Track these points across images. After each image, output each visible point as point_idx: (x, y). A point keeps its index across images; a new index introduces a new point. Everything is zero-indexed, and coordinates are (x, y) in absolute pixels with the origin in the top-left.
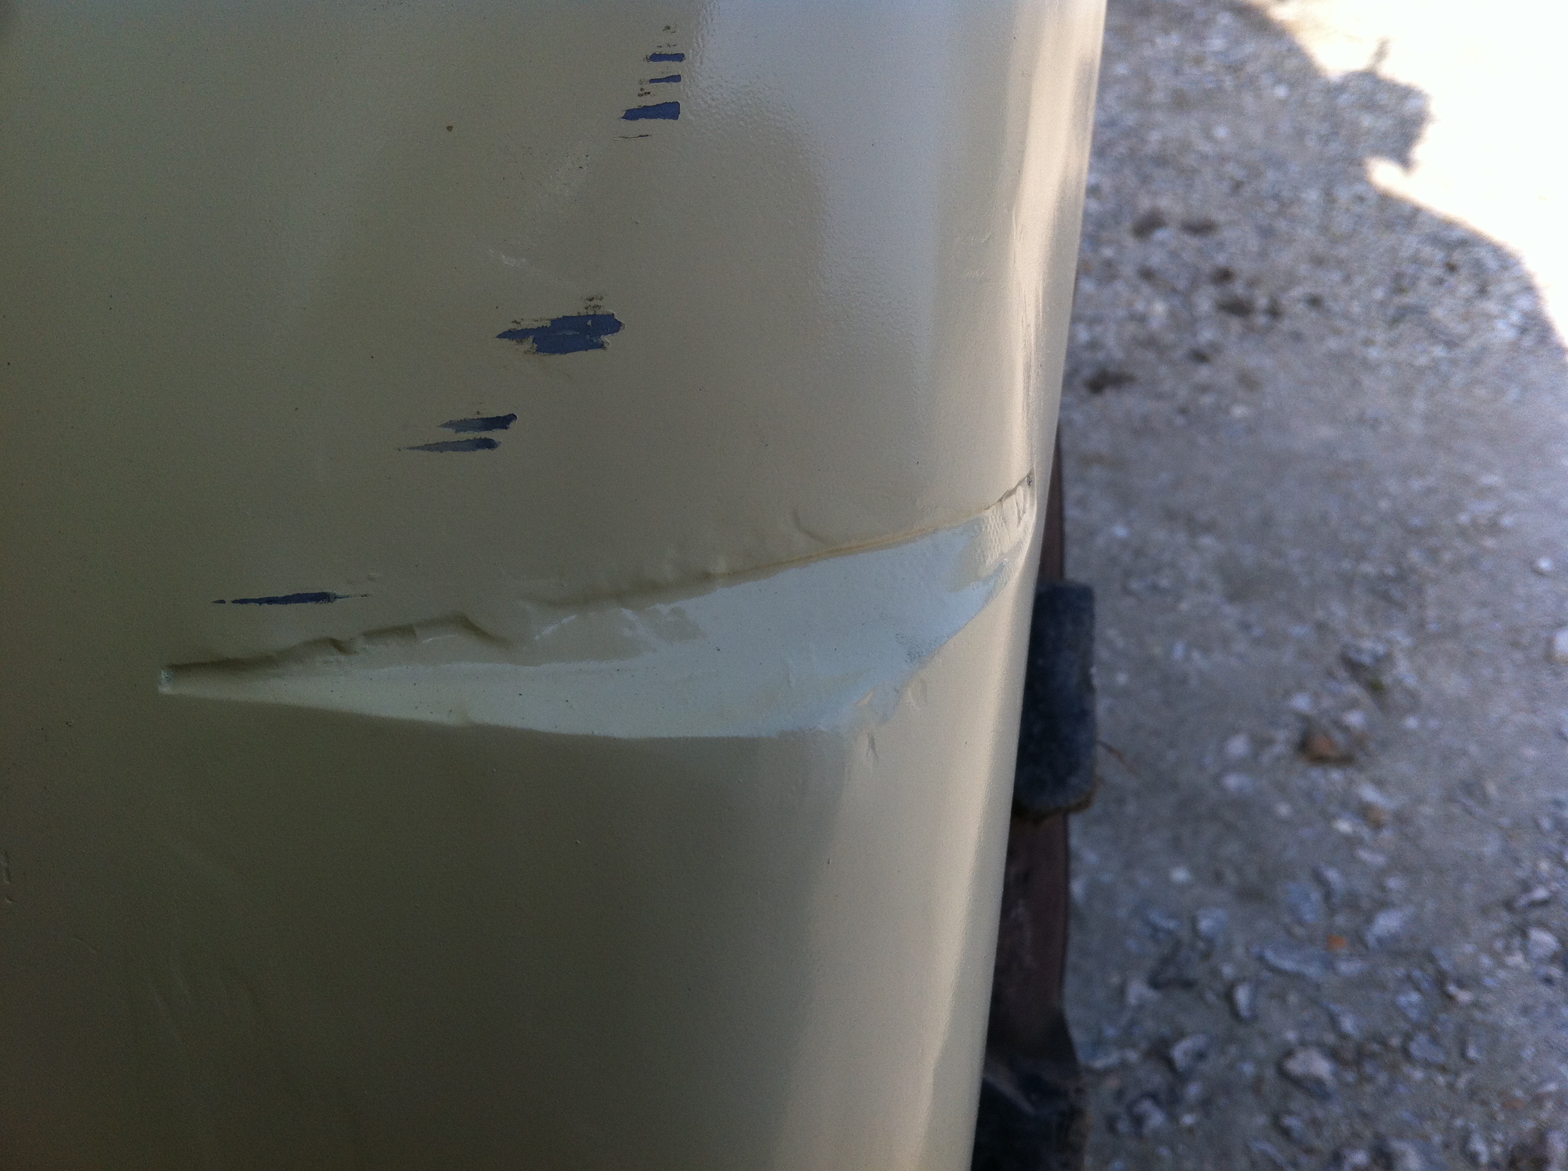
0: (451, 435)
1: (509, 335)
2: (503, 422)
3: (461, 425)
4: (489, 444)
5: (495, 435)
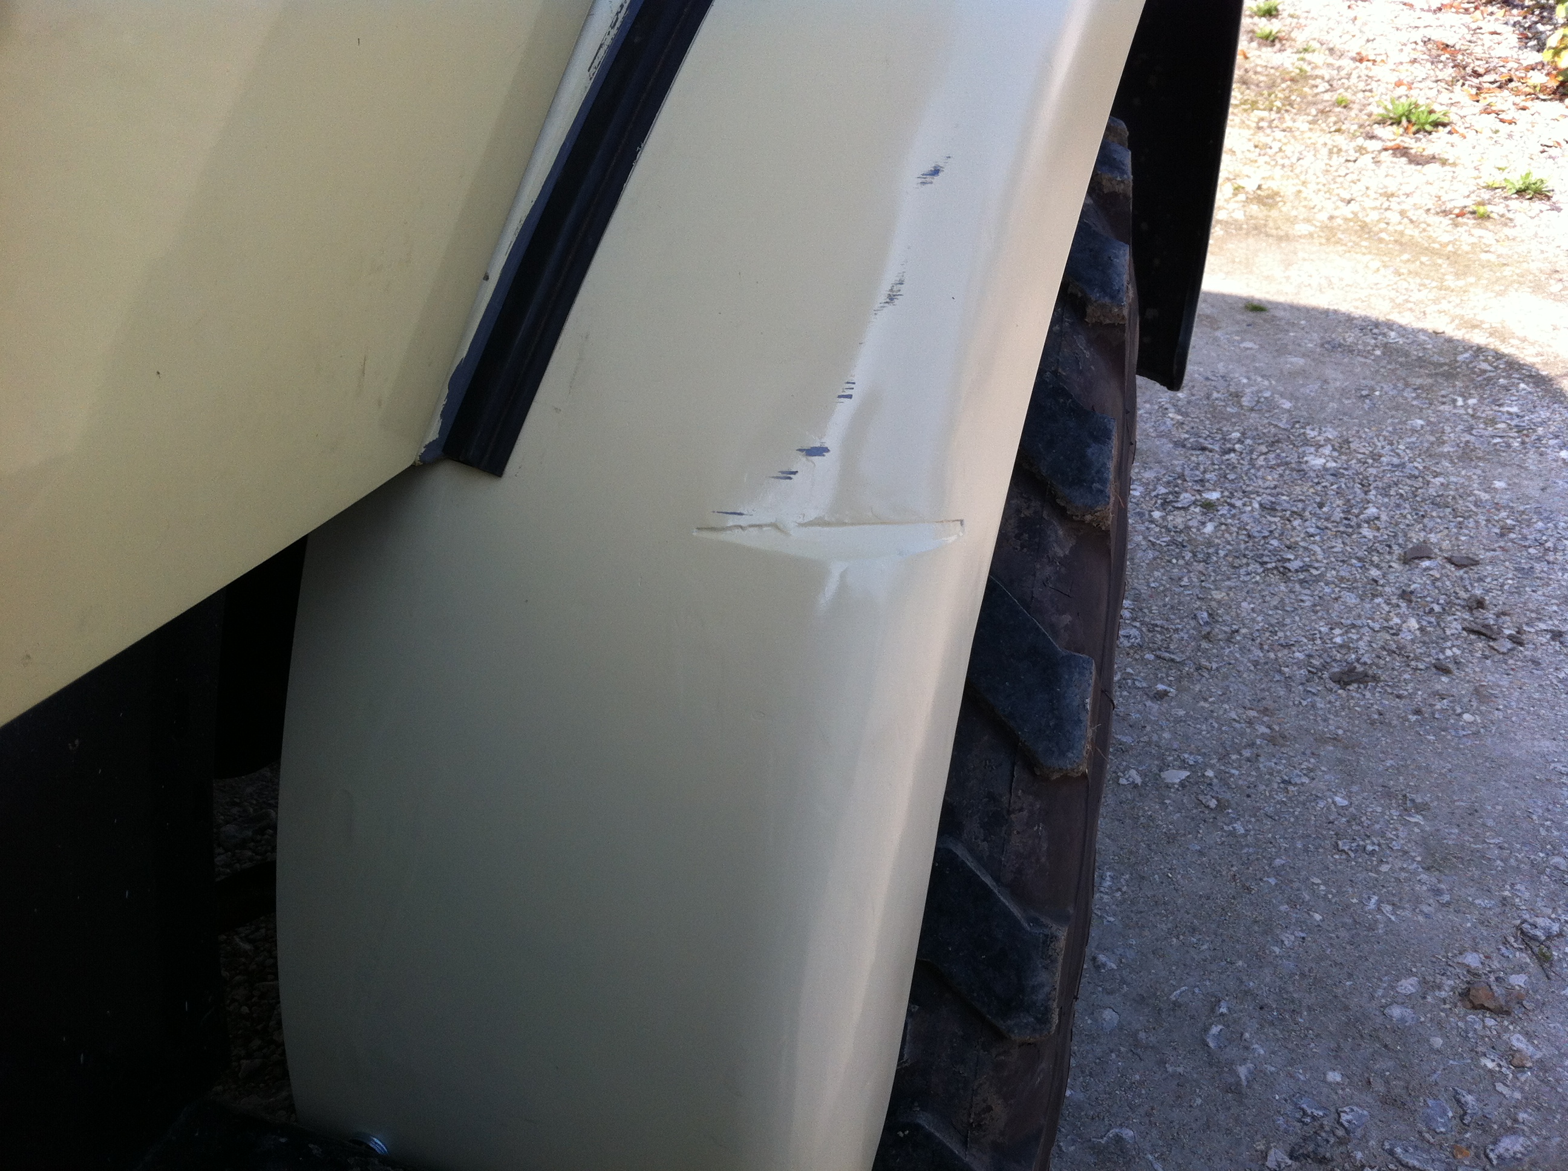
0: (780, 475)
1: (800, 450)
2: (795, 473)
3: (783, 472)
4: (790, 478)
5: (792, 476)
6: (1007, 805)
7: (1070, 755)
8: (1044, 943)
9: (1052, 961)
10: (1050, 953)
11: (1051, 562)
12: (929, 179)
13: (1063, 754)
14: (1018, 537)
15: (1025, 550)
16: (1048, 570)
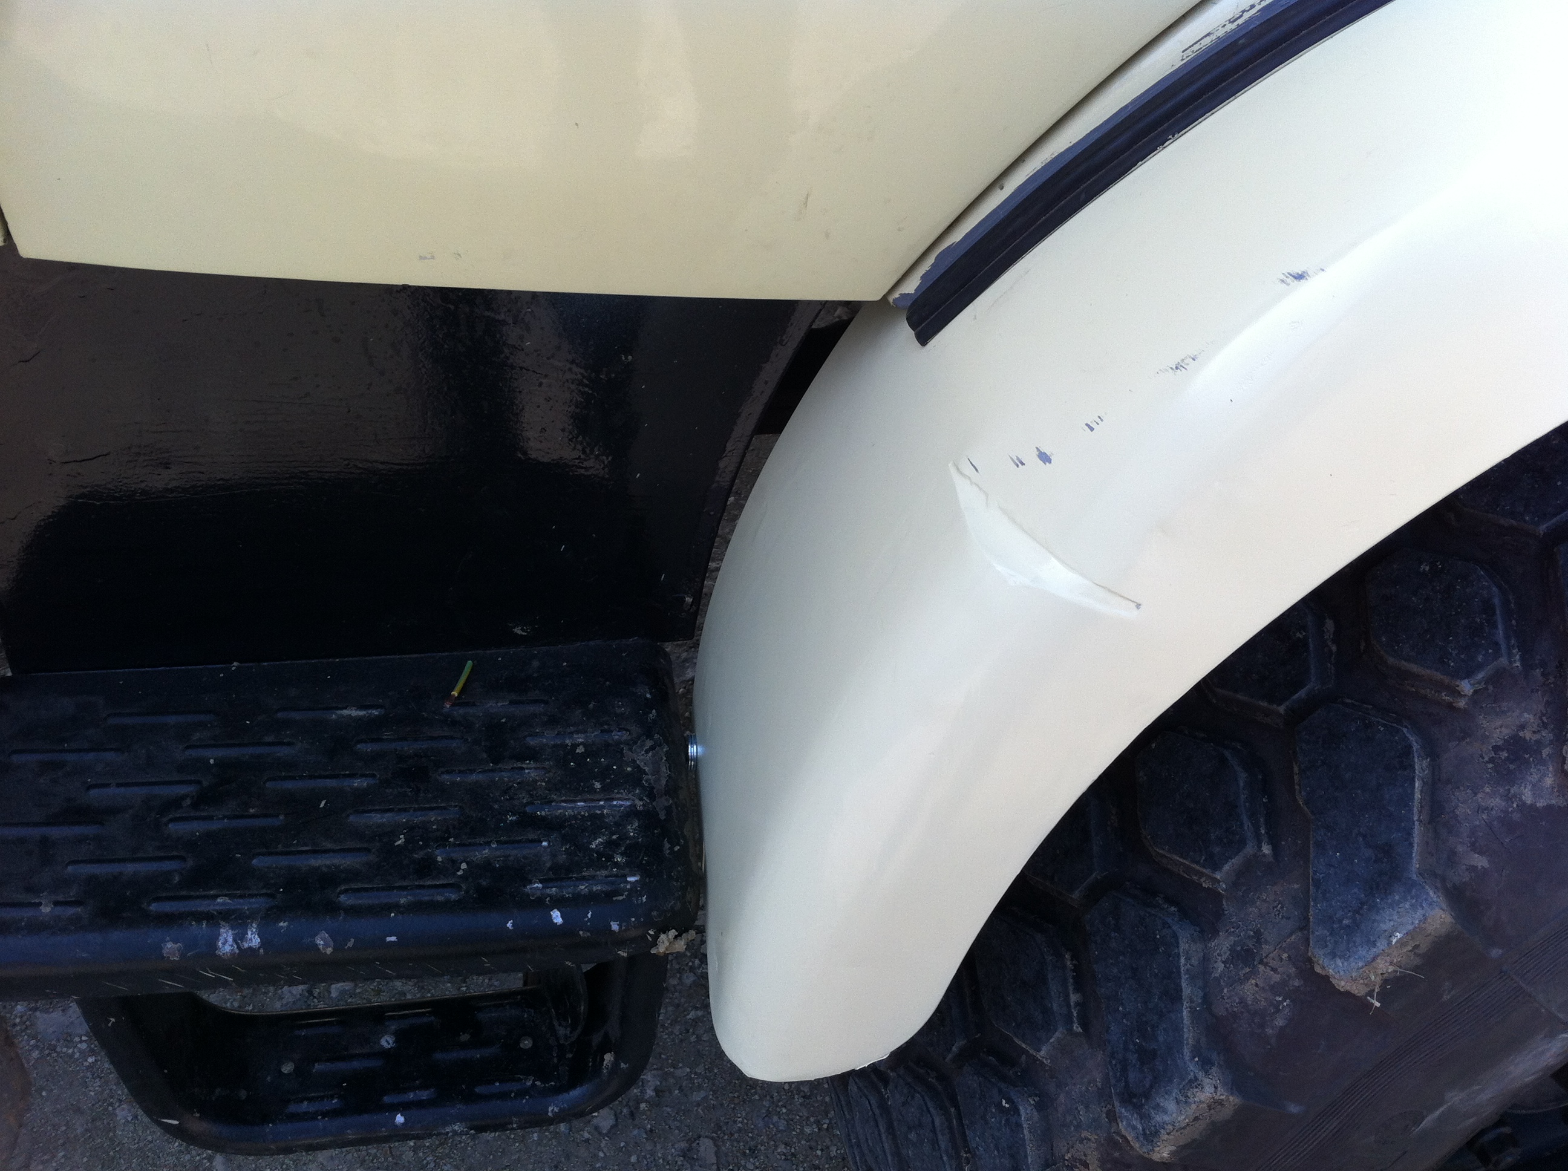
0: (1015, 459)
1: (1037, 448)
2: (1023, 464)
3: (1018, 459)
5: (1020, 465)
6: (1264, 955)
7: (1339, 962)
8: (1191, 1081)
9: (1186, 1102)
10: (1189, 1095)
11: (1508, 798)
12: (1290, 280)
13: (1333, 955)
14: (1496, 749)
15: (1490, 766)
16: (1497, 802)
